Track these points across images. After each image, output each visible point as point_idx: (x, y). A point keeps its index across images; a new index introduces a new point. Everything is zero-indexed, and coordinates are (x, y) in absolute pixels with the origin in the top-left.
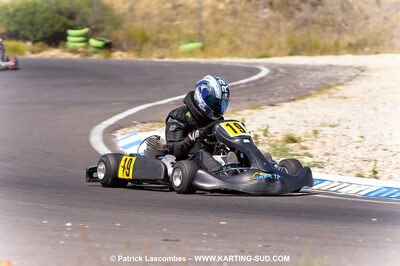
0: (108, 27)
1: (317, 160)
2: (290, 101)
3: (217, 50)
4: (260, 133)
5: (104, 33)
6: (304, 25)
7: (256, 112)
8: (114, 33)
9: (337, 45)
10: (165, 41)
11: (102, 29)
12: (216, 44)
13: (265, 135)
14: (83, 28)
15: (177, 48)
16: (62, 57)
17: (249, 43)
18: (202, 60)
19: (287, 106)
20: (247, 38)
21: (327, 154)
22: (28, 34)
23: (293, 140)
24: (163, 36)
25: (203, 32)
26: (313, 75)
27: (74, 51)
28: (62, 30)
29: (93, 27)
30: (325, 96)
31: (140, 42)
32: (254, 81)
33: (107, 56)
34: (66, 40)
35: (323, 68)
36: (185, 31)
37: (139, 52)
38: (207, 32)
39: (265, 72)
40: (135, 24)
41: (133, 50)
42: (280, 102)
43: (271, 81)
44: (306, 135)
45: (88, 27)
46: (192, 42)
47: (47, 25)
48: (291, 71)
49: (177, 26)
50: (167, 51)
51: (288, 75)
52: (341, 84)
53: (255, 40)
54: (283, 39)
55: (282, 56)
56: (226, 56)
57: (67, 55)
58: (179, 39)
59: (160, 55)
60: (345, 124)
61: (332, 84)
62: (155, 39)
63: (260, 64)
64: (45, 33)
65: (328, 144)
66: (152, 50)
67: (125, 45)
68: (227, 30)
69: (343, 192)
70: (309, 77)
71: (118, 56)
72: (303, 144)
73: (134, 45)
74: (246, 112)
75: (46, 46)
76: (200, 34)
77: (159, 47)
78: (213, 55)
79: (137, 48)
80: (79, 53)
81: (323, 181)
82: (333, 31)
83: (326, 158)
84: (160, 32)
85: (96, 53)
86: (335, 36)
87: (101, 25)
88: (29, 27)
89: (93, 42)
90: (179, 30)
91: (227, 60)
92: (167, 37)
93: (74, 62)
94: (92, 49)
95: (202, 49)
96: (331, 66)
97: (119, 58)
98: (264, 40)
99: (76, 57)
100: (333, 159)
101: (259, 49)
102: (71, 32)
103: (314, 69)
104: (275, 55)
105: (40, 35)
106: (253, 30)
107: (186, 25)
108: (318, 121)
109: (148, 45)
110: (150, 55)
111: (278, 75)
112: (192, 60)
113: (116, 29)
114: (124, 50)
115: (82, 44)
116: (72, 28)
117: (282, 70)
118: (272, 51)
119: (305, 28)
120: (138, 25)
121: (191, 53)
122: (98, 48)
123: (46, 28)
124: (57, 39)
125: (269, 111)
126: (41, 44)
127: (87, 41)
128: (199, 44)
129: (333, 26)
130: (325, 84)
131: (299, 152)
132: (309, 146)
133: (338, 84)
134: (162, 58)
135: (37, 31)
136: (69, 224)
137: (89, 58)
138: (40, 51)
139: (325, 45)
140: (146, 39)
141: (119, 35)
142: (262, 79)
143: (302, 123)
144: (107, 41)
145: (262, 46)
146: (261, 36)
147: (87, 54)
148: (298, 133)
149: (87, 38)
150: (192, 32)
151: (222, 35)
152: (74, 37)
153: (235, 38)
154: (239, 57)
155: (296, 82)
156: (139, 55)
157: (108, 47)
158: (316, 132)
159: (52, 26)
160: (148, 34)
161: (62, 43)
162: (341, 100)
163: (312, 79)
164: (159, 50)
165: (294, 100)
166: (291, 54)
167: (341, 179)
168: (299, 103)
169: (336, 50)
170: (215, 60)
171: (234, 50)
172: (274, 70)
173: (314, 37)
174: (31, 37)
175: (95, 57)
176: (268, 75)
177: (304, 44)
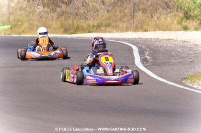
76: (9, 21)
95: (11, 28)
128: (9, 26)
139: (82, 26)
177: (70, 26)
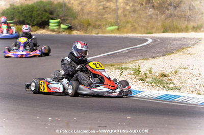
0: (70, 19)
1: (176, 86)
2: (163, 56)
3: (125, 30)
4: (148, 72)
5: (68, 22)
6: (170, 17)
7: (146, 61)
8: (73, 22)
9: (187, 27)
10: (99, 26)
11: (67, 19)
12: (125, 27)
13: (150, 73)
14: (57, 19)
15: (105, 29)
16: (46, 34)
17: (142, 26)
18: (118, 35)
19: (161, 58)
20: (141, 24)
21: (182, 83)
22: (29, 22)
23: (165, 76)
24: (98, 23)
25: (119, 21)
26: (175, 42)
27: (53, 31)
28: (47, 20)
29: (62, 18)
30: (181, 53)
31: (86, 26)
32: (145, 46)
33: (70, 33)
34: (49, 25)
35: (180, 39)
36: (109, 20)
37: (86, 31)
38: (120, 20)
39: (150, 41)
40: (84, 17)
41: (83, 30)
42: (158, 56)
43: (153, 46)
44: (171, 73)
45: (60, 18)
46: (113, 26)
47: (39, 17)
48: (163, 40)
49: (105, 18)
50: (100, 30)
51: (162, 43)
52: (189, 47)
53: (145, 25)
54: (159, 24)
55: (159, 33)
56: (130, 33)
57: (49, 33)
58: (106, 24)
59: (97, 32)
60: (191, 68)
61: (185, 47)
62: (94, 24)
63: (148, 37)
64: (38, 21)
65: (182, 78)
66: (92, 30)
67: (78, 27)
68: (130, 19)
69: (190, 102)
70: (173, 43)
71: (75, 33)
72: (170, 78)
73: (83, 27)
74: (140, 61)
75: (38, 28)
76: (117, 22)
77: (96, 28)
78: (123, 32)
79: (84, 29)
80: (55, 31)
81: (180, 96)
82: (185, 20)
83: (182, 85)
84: (96, 21)
85: (64, 32)
86: (186, 23)
87: (66, 18)
88: (29, 19)
89: (62, 26)
90: (106, 20)
91: (131, 35)
92: (100, 23)
93: (53, 36)
94: (62, 30)
95: (118, 29)
96: (184, 38)
97: (76, 34)
98: (149, 25)
99: (54, 33)
100: (185, 85)
101: (147, 29)
102: (51, 21)
103: (175, 39)
104: (155, 33)
105: (35, 22)
106: (144, 20)
107: (109, 17)
108: (177, 66)
109: (91, 27)
110: (91, 33)
111: (157, 43)
112: (113, 35)
113: (74, 19)
114: (78, 30)
115: (57, 27)
116: (52, 19)
117: (158, 40)
118: (154, 30)
119: (171, 19)
120: (85, 17)
121: (112, 31)
122: (65, 29)
123: (39, 19)
124: (44, 24)
125: (152, 61)
126: (36, 27)
127: (59, 25)
128: (117, 27)
129: (185, 17)
130: (181, 47)
131: (168, 82)
132: (172, 78)
133: (188, 47)
134: (98, 34)
135: (34, 20)
136: (50, 118)
137: (60, 34)
138: (35, 31)
139: (181, 27)
140: (89, 25)
141: (76, 22)
142: (148, 44)
143: (169, 67)
144: (70, 25)
145: (149, 28)
146: (148, 23)
147: (59, 32)
148: (167, 72)
149: (59, 24)
150: (112, 20)
151: (128, 22)
152: (53, 23)
153: (135, 24)
154: (137, 33)
155: (166, 46)
156: (86, 33)
157: (70, 28)
158: (176, 72)
159: (42, 18)
160: (91, 22)
161: (46, 26)
162: (189, 55)
163: (174, 45)
164: (96, 30)
165: (165, 55)
166: (164, 32)
167: (190, 95)
168: (167, 57)
169: (186, 30)
170: (125, 35)
171: (134, 30)
172: (155, 40)
173: (175, 23)
174: (31, 23)
175: (63, 33)
176: (152, 42)
177: (170, 27)
